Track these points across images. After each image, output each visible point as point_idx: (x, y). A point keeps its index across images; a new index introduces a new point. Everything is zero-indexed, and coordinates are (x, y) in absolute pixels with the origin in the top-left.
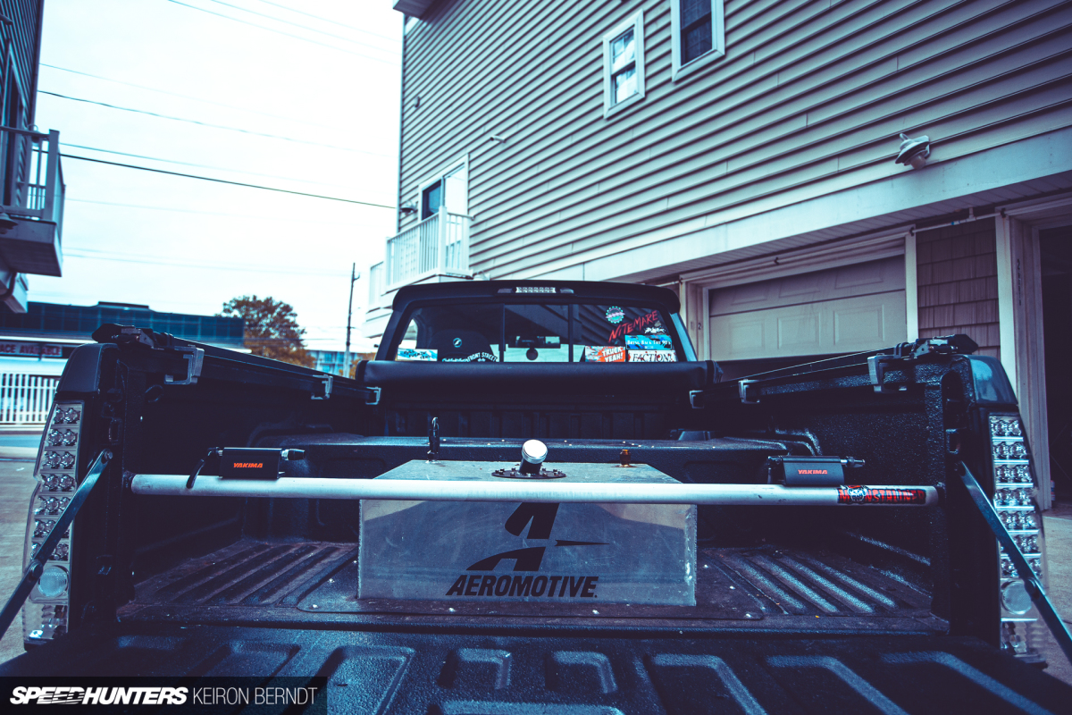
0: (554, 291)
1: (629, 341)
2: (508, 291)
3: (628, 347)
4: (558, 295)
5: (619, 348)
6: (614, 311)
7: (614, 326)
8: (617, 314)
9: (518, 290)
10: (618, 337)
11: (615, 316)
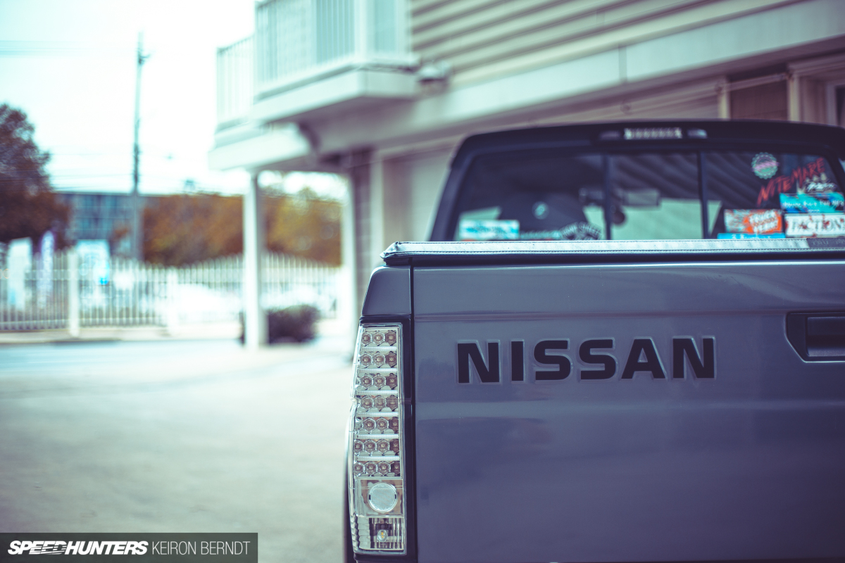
0: (678, 133)
1: (786, 202)
2: (614, 135)
3: (786, 211)
4: (686, 140)
5: (773, 214)
6: (763, 161)
7: (764, 182)
8: (768, 164)
9: (629, 134)
10: (770, 198)
11: (765, 168)
